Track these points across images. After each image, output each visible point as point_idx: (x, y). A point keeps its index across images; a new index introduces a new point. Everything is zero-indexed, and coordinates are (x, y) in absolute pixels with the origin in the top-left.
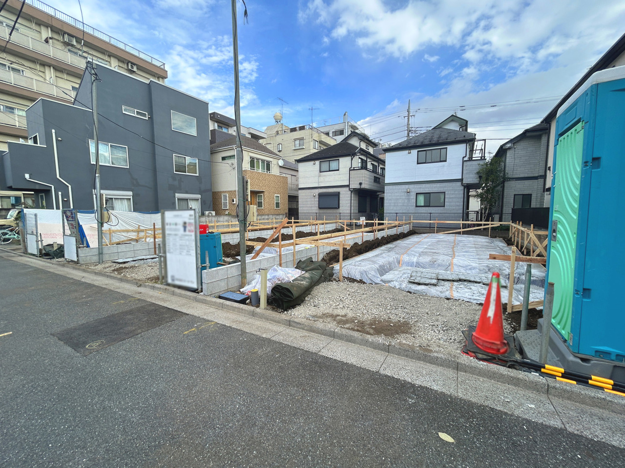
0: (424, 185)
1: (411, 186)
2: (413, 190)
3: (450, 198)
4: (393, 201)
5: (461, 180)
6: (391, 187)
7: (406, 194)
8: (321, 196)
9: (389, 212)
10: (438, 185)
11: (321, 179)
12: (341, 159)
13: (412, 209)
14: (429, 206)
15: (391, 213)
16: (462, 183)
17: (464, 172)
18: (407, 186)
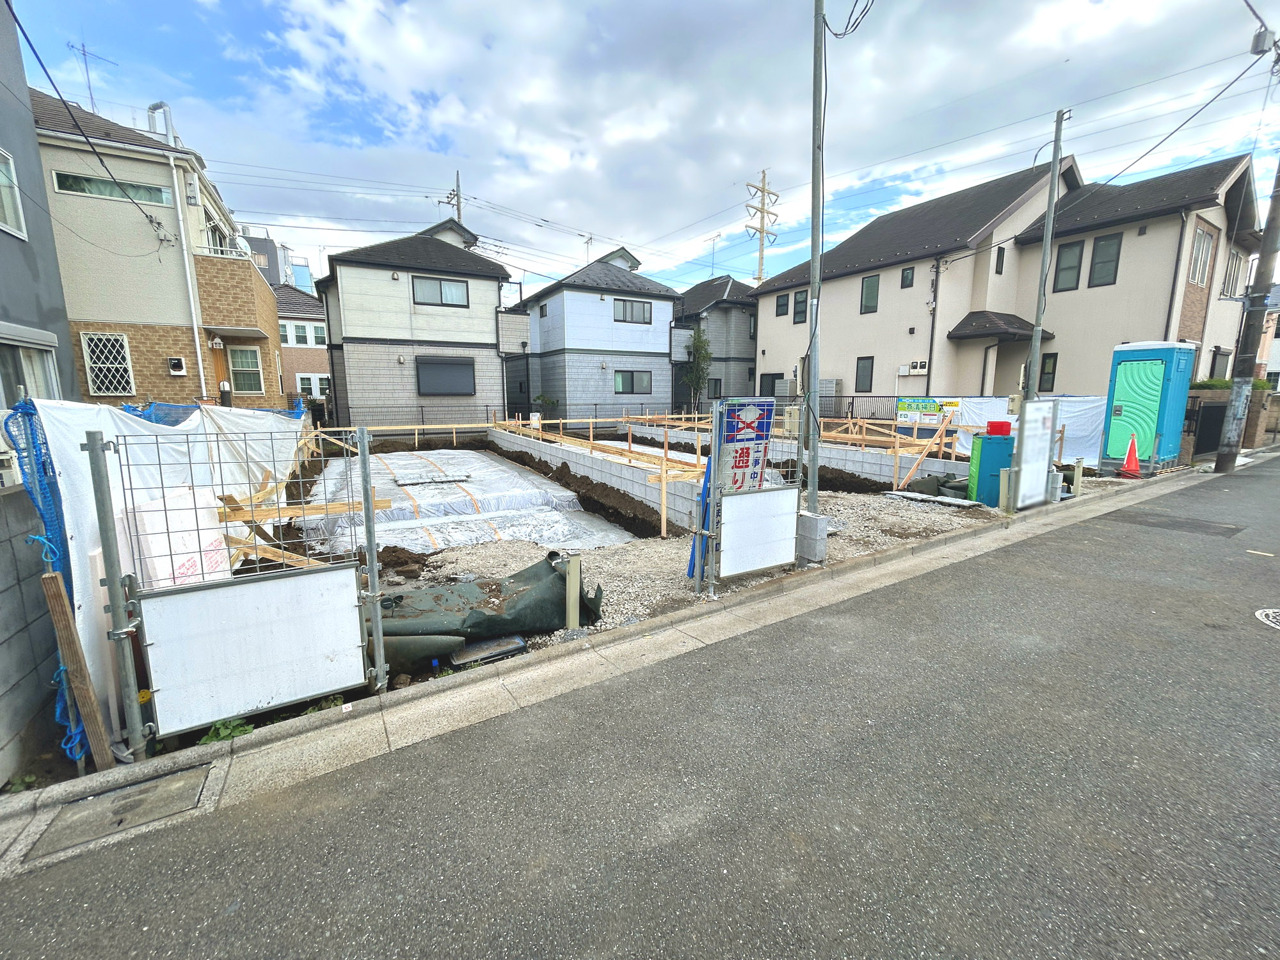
0: (624, 359)
1: (608, 358)
2: (610, 365)
3: (657, 381)
4: (580, 383)
5: (669, 355)
6: (576, 357)
7: (600, 370)
8: (421, 363)
9: (575, 402)
10: (643, 359)
11: (420, 321)
12: (472, 283)
13: (611, 398)
14: (632, 393)
15: (578, 405)
16: (670, 360)
17: (673, 344)
18: (601, 358)
